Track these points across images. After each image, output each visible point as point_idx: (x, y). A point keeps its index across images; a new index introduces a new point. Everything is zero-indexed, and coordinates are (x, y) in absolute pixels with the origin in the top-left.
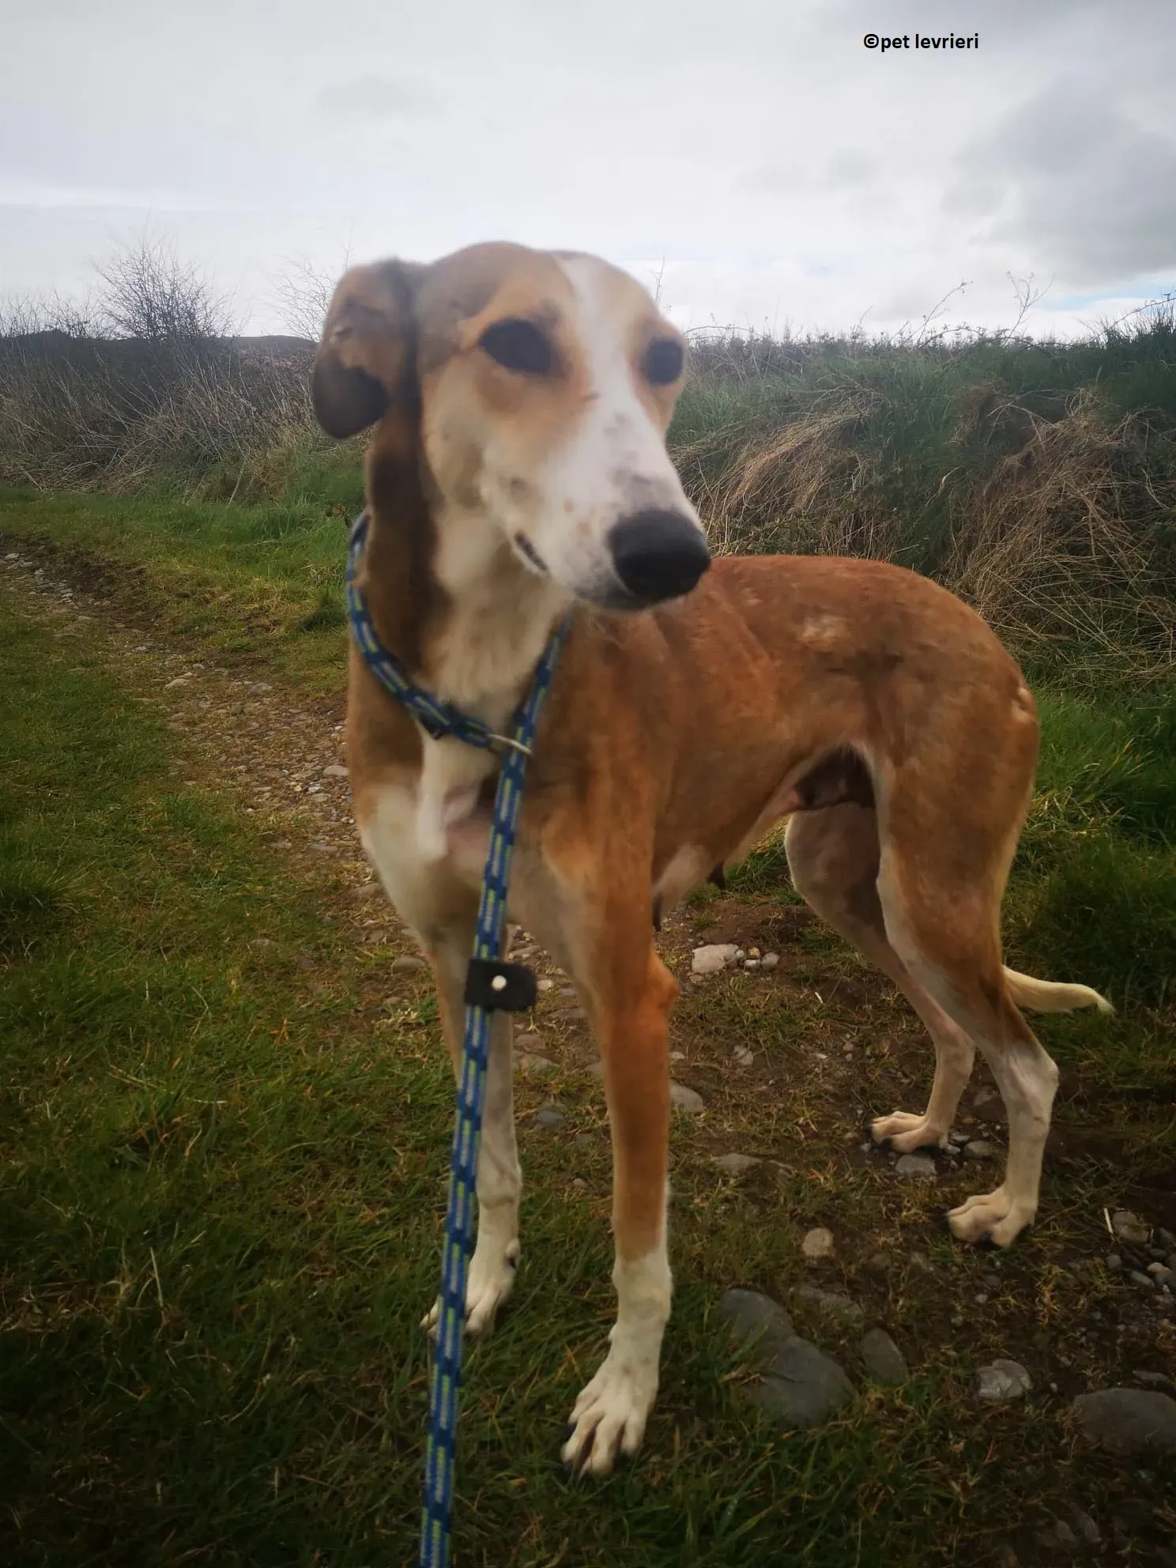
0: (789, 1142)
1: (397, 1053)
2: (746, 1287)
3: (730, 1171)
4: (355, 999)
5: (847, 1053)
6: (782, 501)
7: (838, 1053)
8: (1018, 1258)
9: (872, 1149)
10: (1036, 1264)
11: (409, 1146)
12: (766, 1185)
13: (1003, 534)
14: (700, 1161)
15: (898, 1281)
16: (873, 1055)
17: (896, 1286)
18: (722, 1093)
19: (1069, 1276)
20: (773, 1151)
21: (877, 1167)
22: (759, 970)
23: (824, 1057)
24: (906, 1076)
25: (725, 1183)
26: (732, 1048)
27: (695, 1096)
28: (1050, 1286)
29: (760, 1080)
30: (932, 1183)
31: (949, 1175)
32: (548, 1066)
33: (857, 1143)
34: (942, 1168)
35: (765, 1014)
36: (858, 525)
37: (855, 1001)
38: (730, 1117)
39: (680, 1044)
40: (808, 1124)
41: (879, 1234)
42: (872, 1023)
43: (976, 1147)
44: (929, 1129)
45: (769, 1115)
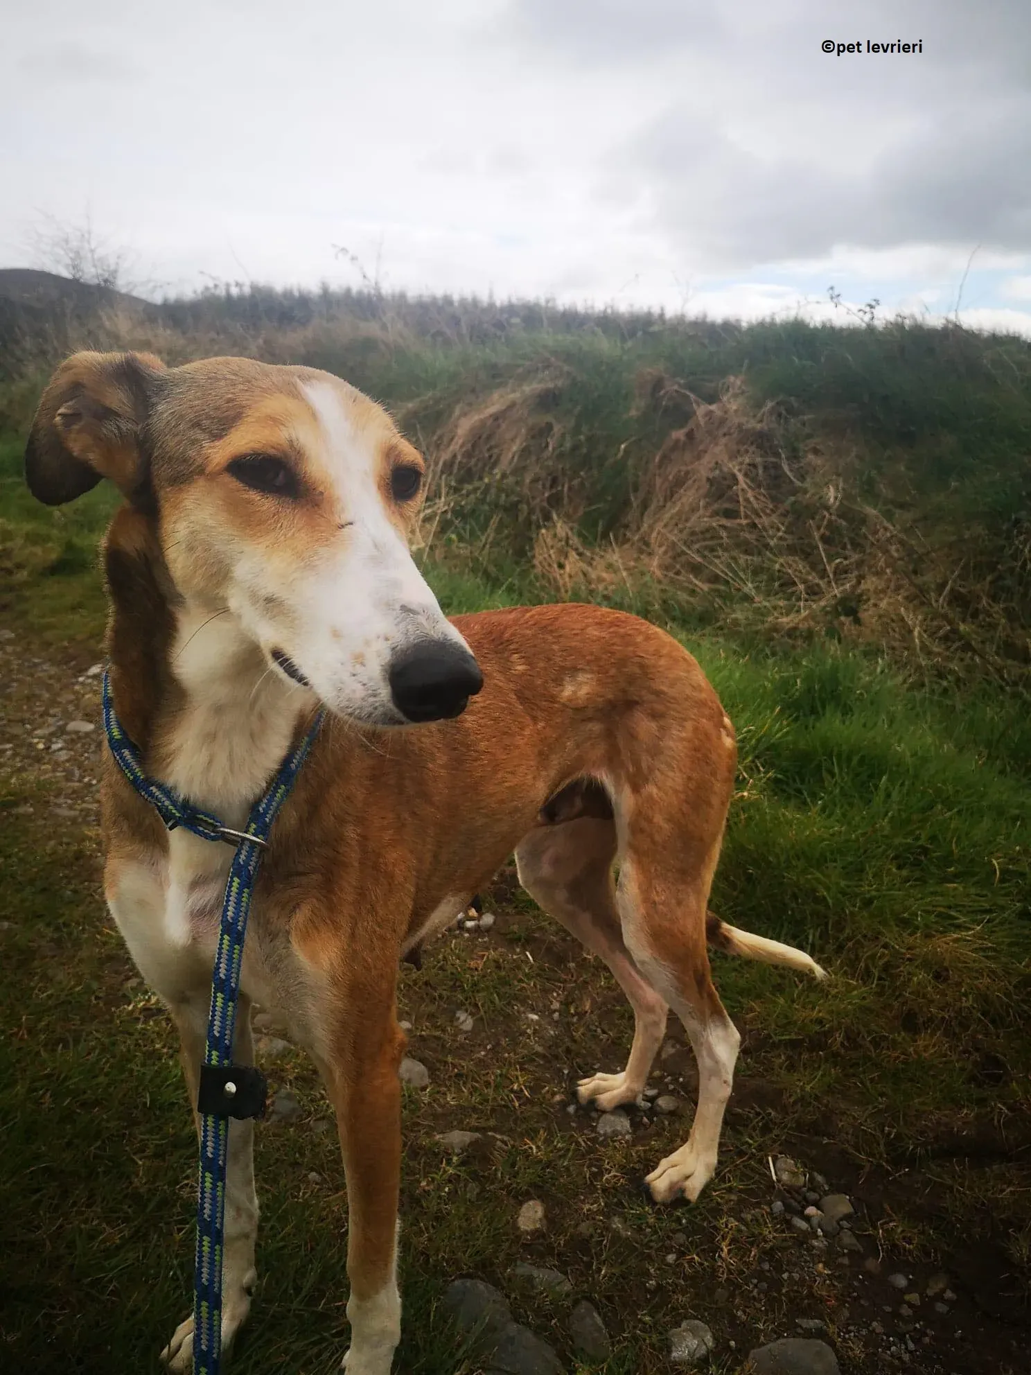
0: (505, 1110)
1: (137, 1045)
2: (469, 1276)
3: (453, 1148)
4: (95, 985)
5: (555, 1011)
6: (491, 457)
7: (546, 1012)
8: (701, 1214)
9: (576, 1111)
10: (715, 1218)
11: (149, 1152)
12: (486, 1160)
13: (672, 496)
14: (425, 1142)
15: (601, 1250)
16: (577, 1013)
17: (599, 1255)
18: (446, 1063)
19: (743, 1228)
20: (492, 1123)
21: (580, 1129)
22: (477, 929)
23: (535, 1017)
24: (604, 1032)
25: (449, 1162)
26: (455, 1013)
27: (421, 1068)
28: (727, 1241)
29: (480, 1045)
30: (627, 1142)
31: (641, 1132)
32: (285, 1048)
33: (564, 1104)
34: (635, 1125)
35: (484, 976)
36: (554, 482)
37: (561, 960)
38: (453, 1089)
39: (407, 1013)
40: (522, 1090)
41: (583, 1202)
42: (575, 981)
43: (664, 1103)
44: (628, 1089)
45: (487, 1084)
